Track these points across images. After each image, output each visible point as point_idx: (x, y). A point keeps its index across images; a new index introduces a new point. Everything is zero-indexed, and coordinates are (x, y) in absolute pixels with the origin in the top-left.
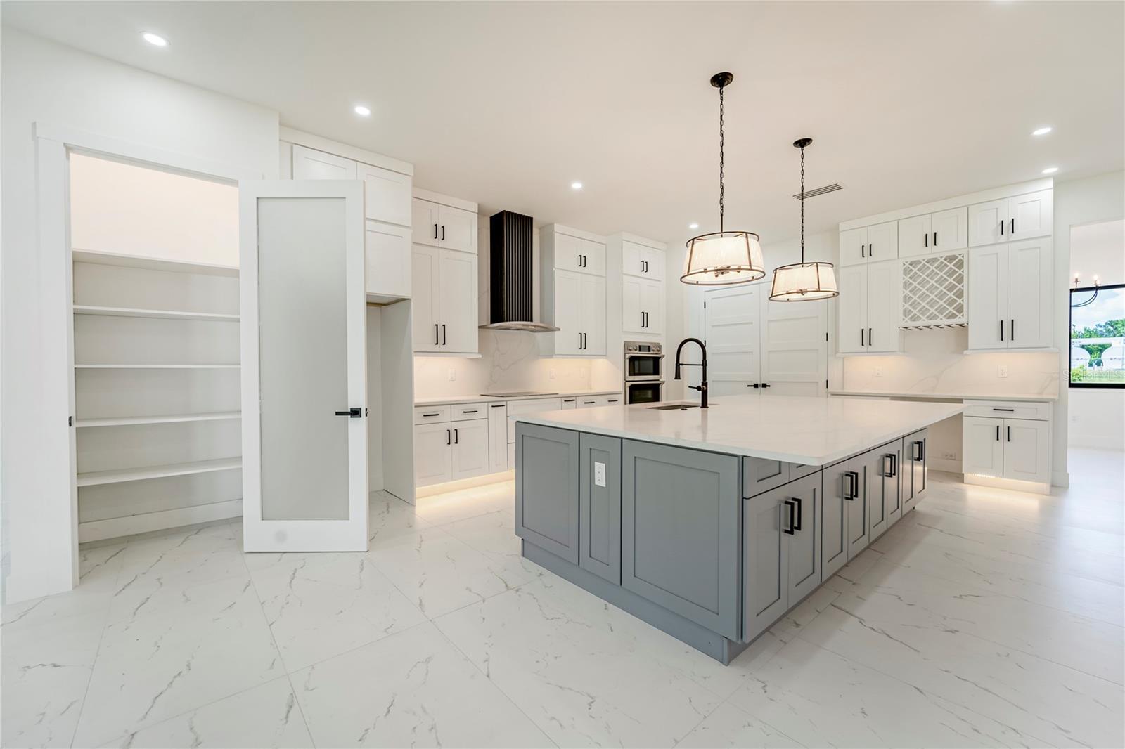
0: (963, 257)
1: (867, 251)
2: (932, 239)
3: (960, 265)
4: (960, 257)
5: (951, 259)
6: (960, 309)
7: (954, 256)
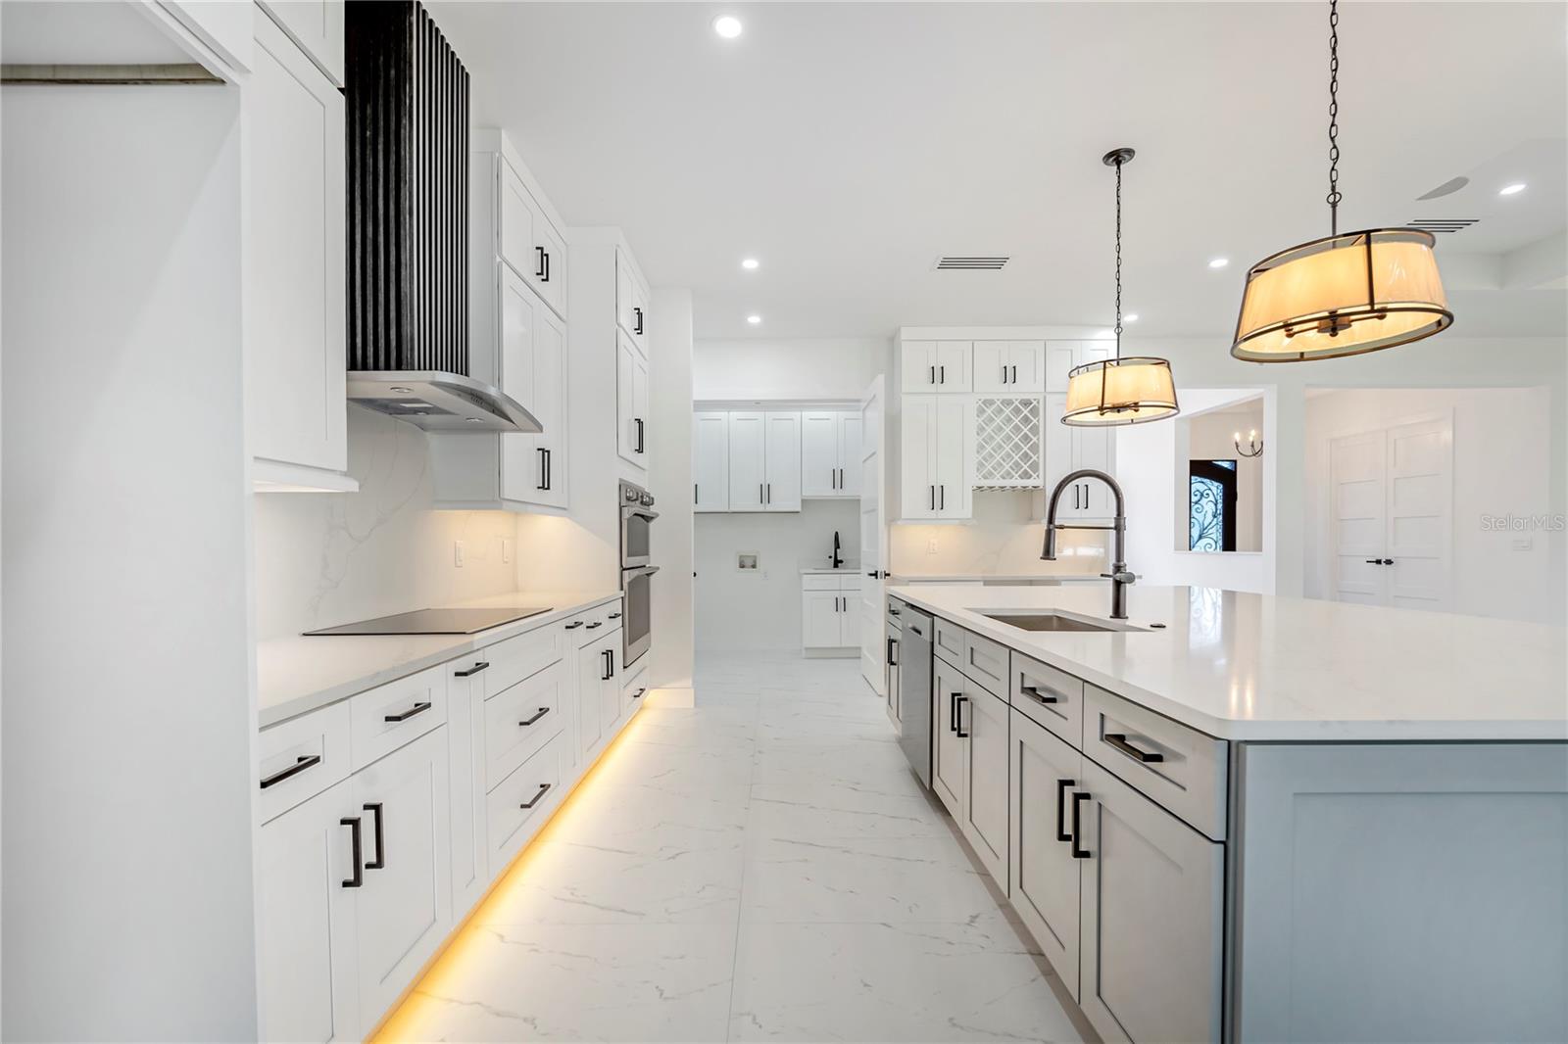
0: (1038, 403)
1: (937, 375)
2: (1009, 375)
3: (1034, 412)
4: (1035, 403)
5: (1026, 403)
6: (1035, 467)
7: (1029, 400)
